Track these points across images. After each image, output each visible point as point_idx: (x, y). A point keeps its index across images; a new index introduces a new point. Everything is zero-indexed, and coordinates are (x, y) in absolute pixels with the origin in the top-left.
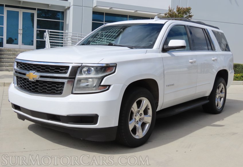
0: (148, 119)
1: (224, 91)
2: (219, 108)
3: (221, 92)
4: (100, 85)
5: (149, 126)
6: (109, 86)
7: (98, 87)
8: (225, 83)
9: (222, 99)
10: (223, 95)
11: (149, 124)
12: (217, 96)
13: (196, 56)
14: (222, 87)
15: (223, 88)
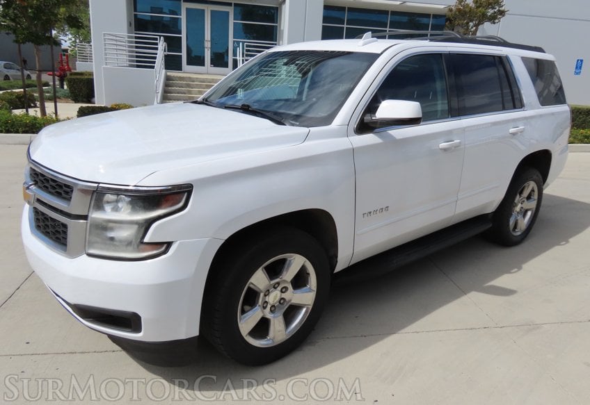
0: (306, 298)
1: (536, 196)
2: (519, 233)
3: (529, 198)
4: (142, 243)
5: (306, 312)
6: (169, 244)
7: (138, 246)
8: (541, 180)
9: (529, 213)
10: (532, 204)
11: (308, 308)
12: (518, 209)
13: (464, 130)
14: (533, 188)
15: (533, 191)
